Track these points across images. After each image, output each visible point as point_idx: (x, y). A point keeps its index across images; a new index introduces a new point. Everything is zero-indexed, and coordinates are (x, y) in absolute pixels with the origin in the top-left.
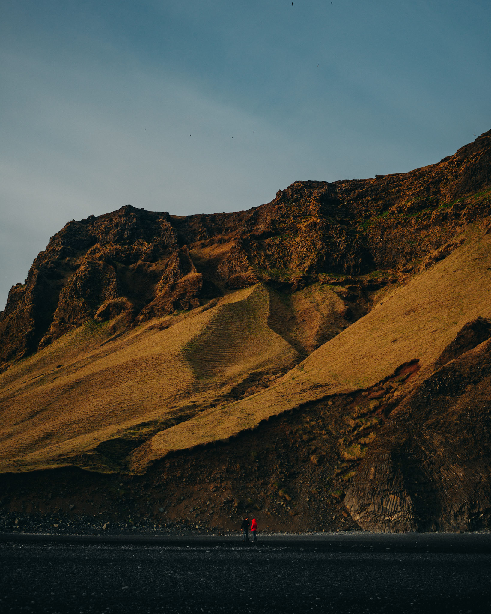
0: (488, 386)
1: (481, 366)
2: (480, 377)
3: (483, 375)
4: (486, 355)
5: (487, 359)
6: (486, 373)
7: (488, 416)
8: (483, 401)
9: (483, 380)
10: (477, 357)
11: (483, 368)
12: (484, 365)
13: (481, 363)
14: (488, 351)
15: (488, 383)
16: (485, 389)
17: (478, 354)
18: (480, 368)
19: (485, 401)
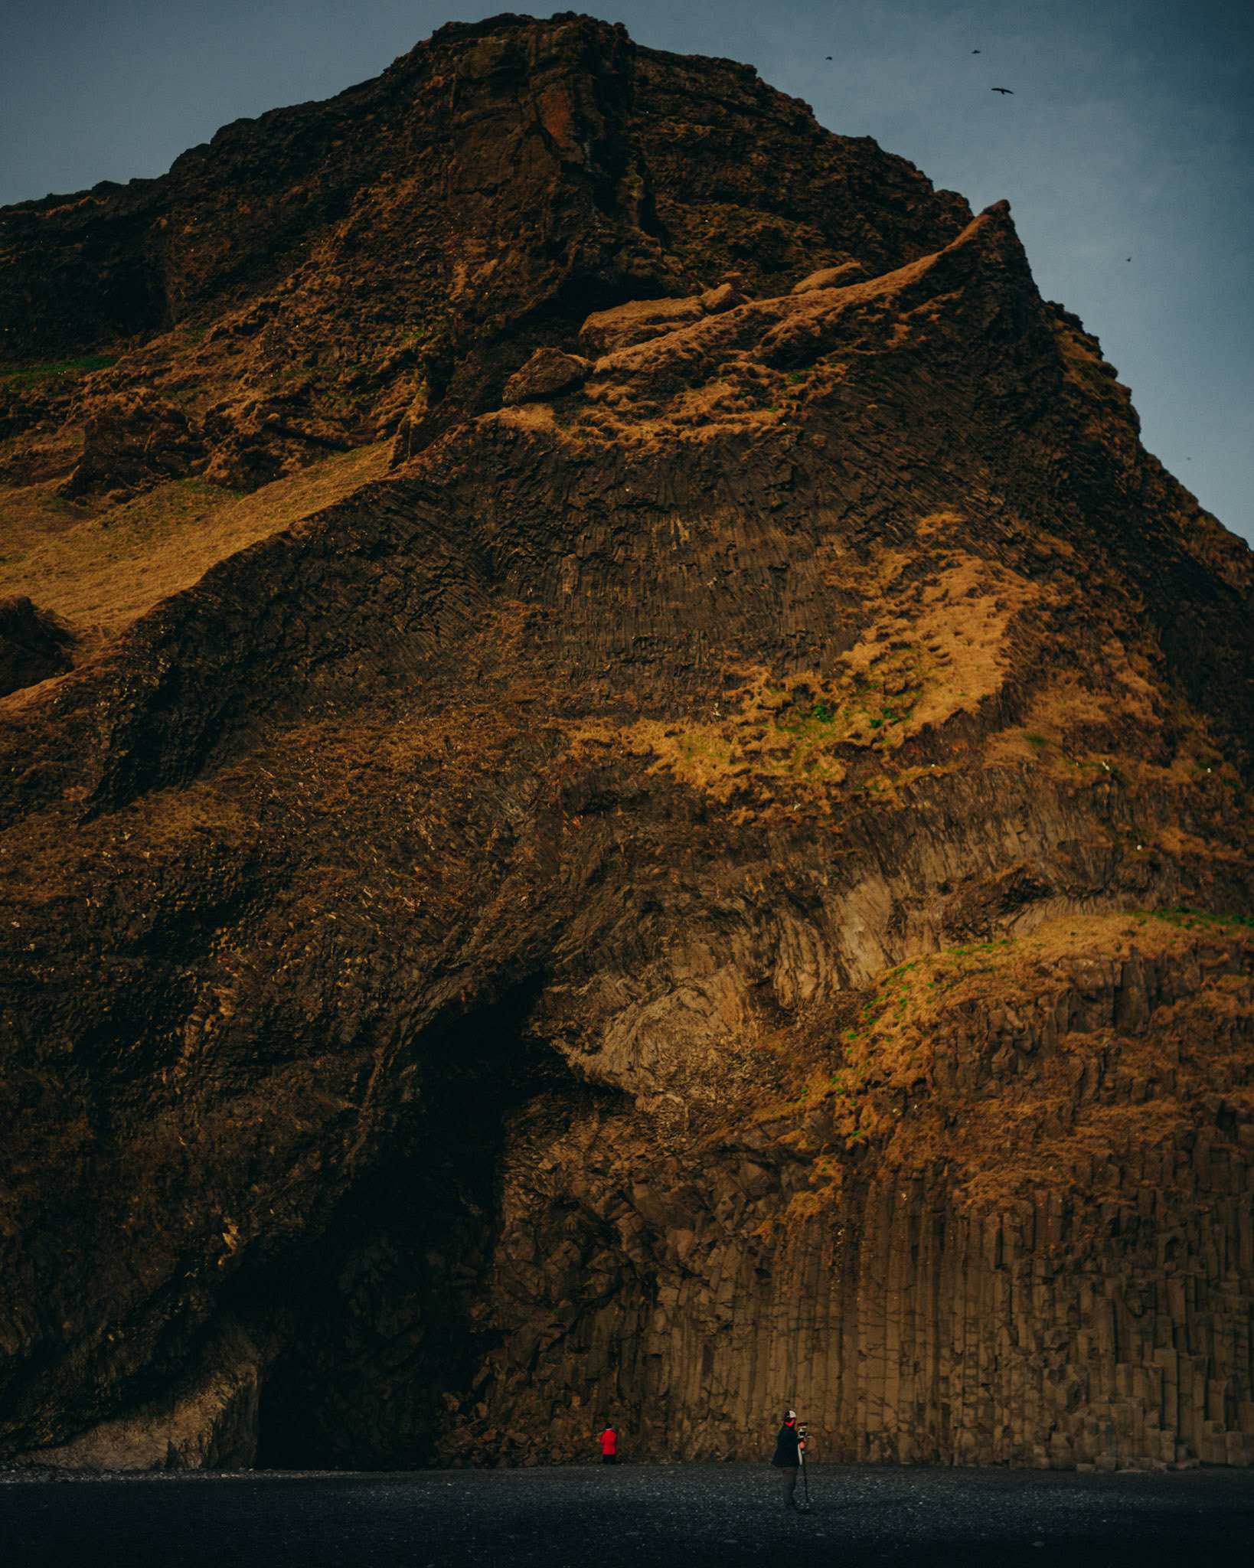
0: (42, 849)
1: (25, 767)
2: (11, 809)
3: (25, 802)
4: (50, 728)
5: (54, 743)
6: (39, 796)
7: (25, 967)
8: (12, 904)
9: (23, 820)
10: (12, 728)
11: (34, 773)
12: (38, 761)
13: (28, 754)
14: (65, 711)
15: (43, 835)
16: (29, 858)
17: (18, 720)
18: (17, 774)
19: (24, 904)
